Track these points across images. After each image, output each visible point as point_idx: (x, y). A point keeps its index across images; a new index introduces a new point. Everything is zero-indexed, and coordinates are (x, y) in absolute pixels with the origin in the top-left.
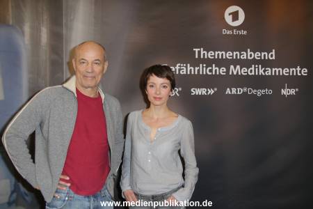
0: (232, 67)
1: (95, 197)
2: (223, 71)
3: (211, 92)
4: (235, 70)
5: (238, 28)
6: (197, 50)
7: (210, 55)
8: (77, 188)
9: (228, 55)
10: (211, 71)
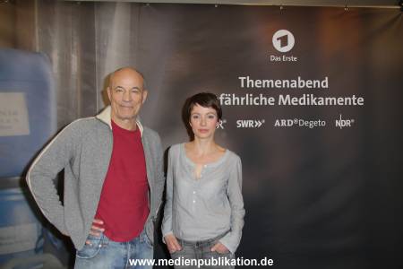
0: (281, 97)
1: (133, 243)
2: (271, 101)
3: (259, 124)
4: (284, 100)
5: (287, 54)
6: (242, 79)
7: (257, 84)
8: (112, 233)
9: (277, 84)
10: (258, 101)
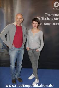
0: (55, 18)
2: (52, 19)
3: (49, 24)
4: (55, 19)
5: (57, 8)
6: (46, 14)
7: (49, 15)
9: (54, 15)
10: (49, 19)
